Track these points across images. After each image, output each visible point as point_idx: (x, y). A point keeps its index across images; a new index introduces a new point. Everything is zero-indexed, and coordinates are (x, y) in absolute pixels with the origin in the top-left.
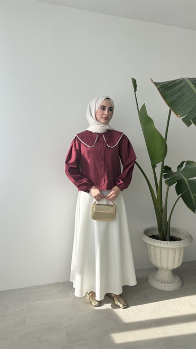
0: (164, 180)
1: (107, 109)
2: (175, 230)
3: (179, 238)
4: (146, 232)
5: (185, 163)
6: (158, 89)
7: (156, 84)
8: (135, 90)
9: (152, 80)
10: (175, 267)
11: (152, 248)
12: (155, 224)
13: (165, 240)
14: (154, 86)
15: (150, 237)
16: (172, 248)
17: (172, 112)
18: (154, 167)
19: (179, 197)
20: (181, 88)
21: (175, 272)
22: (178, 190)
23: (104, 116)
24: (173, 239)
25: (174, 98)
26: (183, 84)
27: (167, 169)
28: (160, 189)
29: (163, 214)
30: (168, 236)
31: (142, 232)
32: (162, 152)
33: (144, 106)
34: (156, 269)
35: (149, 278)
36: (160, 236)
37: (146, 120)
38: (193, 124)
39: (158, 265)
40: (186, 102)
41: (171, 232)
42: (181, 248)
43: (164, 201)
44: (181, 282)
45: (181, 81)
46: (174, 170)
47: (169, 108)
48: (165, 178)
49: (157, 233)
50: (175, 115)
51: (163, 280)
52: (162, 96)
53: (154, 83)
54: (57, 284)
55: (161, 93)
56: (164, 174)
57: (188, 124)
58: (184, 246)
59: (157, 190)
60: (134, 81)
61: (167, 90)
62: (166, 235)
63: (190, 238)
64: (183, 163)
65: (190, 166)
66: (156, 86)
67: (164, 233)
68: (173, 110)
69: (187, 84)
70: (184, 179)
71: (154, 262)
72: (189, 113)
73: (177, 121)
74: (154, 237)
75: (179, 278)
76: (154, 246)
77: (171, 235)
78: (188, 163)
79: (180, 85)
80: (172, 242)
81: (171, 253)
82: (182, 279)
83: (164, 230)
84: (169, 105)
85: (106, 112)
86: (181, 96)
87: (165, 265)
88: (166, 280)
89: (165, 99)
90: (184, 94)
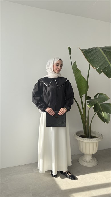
0: (87, 104)
1: (59, 65)
2: (93, 132)
3: (96, 137)
4: (77, 134)
5: (98, 94)
6: (83, 53)
7: (82, 50)
8: (70, 53)
9: (79, 48)
10: (94, 153)
11: (81, 143)
12: (82, 129)
13: (88, 138)
14: (81, 51)
15: (80, 136)
16: (92, 143)
17: (91, 66)
18: (81, 96)
19: (96, 113)
20: (96, 53)
21: (94, 156)
22: (95, 109)
23: (58, 69)
24: (92, 137)
25: (92, 58)
26: (97, 50)
27: (88, 98)
28: (84, 108)
29: (87, 123)
30: (89, 136)
31: (75, 133)
32: (85, 88)
33: (75, 63)
34: (83, 155)
35: (79, 160)
36: (85, 136)
37: (76, 71)
38: (102, 73)
39: (84, 152)
40: (98, 60)
41: (91, 133)
42: (97, 142)
43: (87, 116)
44: (97, 162)
45: (96, 48)
46: (92, 98)
47: (89, 64)
48: (87, 103)
49: (83, 134)
50: (93, 68)
51: (87, 161)
52: (85, 57)
53: (80, 49)
54: (26, 165)
55: (85, 55)
56: (87, 101)
57: (100, 73)
58: (98, 141)
59: (83, 110)
60: (70, 49)
61: (88, 53)
62: (89, 135)
63: (102, 136)
64: (97, 94)
65: (101, 96)
66: (82, 51)
67: (87, 134)
68: (91, 65)
69: (99, 50)
70: (98, 104)
71: (82, 151)
72: (100, 66)
73: (93, 71)
74: (81, 136)
75: (96, 159)
76: (82, 142)
77: (91, 135)
78: (100, 94)
79: (95, 51)
80: (92, 139)
81: (91, 145)
82: (97, 159)
83: (87, 132)
84: (89, 62)
85: (59, 67)
86: (96, 57)
87: (88, 152)
88: (89, 161)
89: (87, 59)
90: (97, 56)
